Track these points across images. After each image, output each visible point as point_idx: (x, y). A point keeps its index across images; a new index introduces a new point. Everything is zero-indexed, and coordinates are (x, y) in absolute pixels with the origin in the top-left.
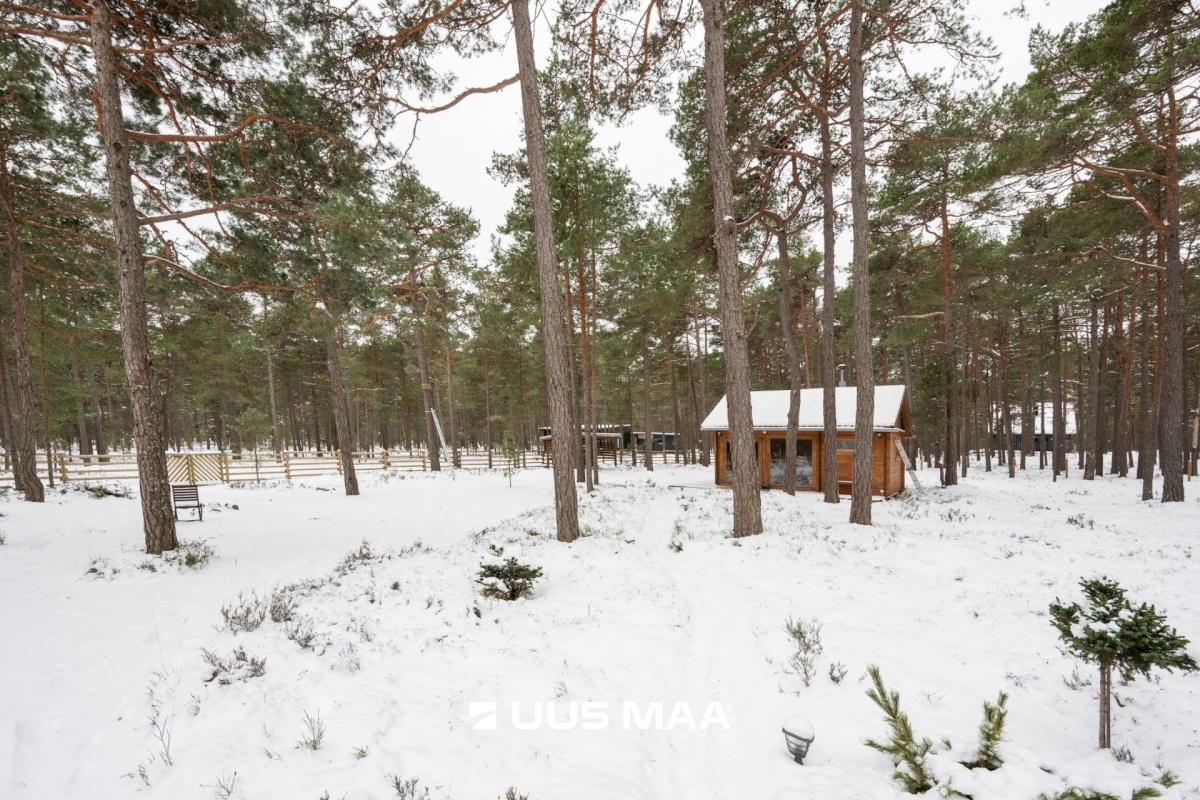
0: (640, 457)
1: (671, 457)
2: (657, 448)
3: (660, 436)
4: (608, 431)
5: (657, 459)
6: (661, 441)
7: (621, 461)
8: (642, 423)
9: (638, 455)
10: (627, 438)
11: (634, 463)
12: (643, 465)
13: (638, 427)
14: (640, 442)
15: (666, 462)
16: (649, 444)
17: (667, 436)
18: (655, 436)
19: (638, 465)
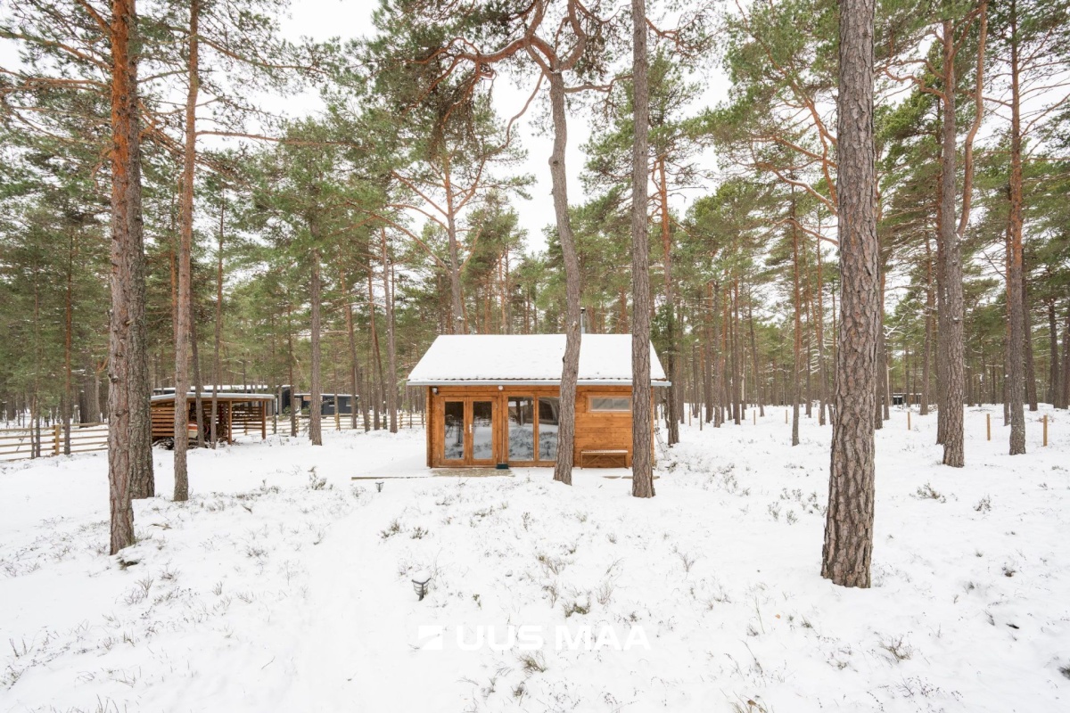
0: (303, 423)
1: (346, 421)
2: (326, 410)
3: (332, 397)
4: (260, 391)
5: (328, 423)
6: (333, 403)
7: (275, 430)
8: (307, 383)
9: (301, 421)
10: (287, 399)
11: (294, 433)
12: (307, 434)
13: (302, 387)
14: (304, 404)
15: (339, 428)
16: (316, 408)
17: (339, 398)
18: (325, 398)
19: (299, 434)
